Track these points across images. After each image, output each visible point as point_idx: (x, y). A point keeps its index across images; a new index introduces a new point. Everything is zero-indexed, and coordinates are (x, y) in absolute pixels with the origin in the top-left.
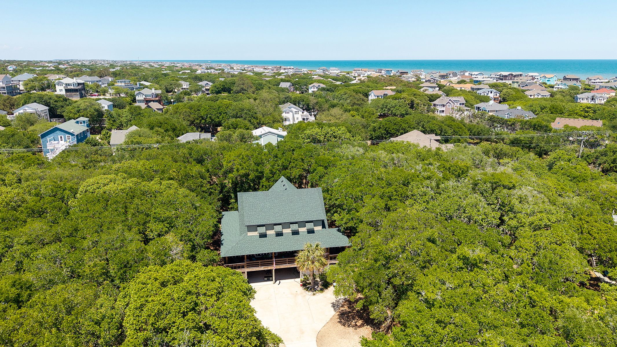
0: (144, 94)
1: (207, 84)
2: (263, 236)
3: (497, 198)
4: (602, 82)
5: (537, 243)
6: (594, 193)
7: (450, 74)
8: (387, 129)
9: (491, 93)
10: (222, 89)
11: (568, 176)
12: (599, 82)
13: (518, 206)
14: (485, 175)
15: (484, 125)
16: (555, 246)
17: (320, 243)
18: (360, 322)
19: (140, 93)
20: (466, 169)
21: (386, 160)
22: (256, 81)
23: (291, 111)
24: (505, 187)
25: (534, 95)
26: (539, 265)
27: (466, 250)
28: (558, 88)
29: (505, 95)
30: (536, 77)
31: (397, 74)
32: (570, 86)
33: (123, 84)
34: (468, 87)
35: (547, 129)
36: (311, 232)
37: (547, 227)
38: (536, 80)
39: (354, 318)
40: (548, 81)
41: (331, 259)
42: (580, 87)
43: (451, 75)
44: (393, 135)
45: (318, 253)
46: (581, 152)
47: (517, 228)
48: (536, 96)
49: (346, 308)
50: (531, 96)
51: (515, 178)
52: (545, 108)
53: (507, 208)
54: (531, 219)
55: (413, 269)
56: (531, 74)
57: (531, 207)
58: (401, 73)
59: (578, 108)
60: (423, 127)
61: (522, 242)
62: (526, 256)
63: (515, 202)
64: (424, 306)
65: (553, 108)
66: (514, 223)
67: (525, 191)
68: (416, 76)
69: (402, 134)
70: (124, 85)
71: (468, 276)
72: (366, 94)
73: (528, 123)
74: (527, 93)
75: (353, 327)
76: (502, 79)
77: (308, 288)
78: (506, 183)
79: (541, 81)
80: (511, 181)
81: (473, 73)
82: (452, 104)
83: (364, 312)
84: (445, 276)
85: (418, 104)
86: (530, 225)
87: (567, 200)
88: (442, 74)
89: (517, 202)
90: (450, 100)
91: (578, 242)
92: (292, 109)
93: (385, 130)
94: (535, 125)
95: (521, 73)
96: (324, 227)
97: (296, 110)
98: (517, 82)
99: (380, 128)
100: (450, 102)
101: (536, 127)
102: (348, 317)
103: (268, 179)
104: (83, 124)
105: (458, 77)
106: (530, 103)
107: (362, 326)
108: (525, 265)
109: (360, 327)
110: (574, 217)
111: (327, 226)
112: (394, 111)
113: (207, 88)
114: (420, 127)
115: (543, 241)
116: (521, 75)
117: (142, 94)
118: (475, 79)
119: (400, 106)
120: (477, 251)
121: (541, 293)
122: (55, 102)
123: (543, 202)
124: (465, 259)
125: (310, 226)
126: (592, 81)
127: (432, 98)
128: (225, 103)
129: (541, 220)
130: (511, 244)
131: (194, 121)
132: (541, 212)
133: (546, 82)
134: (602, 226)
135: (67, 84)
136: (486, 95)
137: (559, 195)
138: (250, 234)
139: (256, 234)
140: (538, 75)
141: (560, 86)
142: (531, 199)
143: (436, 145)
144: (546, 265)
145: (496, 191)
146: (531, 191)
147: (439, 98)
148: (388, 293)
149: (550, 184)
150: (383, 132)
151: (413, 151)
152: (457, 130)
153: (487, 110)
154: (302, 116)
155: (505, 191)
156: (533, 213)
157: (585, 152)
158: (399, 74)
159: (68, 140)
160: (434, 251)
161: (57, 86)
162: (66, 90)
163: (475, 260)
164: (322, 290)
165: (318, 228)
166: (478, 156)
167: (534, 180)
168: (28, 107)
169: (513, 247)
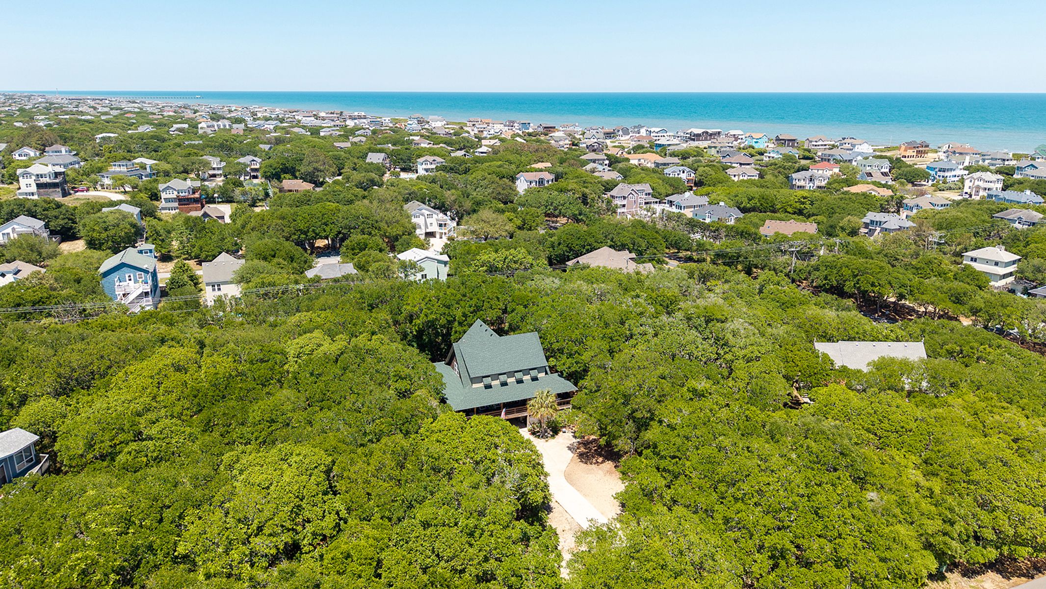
0: (175, 190)
1: (253, 160)
2: (488, 387)
3: (711, 333)
4: (825, 145)
5: (750, 373)
6: (801, 320)
7: (618, 131)
8: (570, 245)
9: (683, 172)
10: (282, 169)
11: (778, 302)
12: (822, 145)
13: (732, 341)
14: (698, 308)
15: (682, 231)
16: (765, 374)
17: (550, 389)
18: (600, 460)
19: (168, 188)
20: (674, 298)
21: (588, 293)
22: (329, 152)
23: (423, 215)
24: (718, 320)
25: (739, 175)
26: (752, 391)
27: (692, 383)
28: (769, 157)
29: (702, 176)
30: (740, 137)
31: (539, 129)
32: (784, 155)
33: (124, 169)
34: (649, 160)
35: (755, 238)
36: (535, 379)
37: (758, 359)
38: (739, 141)
39: (594, 457)
40: (756, 142)
41: (564, 404)
42: (797, 156)
43: (621, 133)
44: (578, 254)
45: (550, 399)
46: (793, 265)
47: (733, 362)
48: (741, 178)
49: (582, 449)
50: (735, 176)
51: (727, 310)
52: (753, 198)
53: (722, 342)
54: (744, 352)
55: (652, 403)
56: (732, 132)
57: (744, 340)
58: (545, 128)
59: (792, 198)
60: (612, 241)
61: (738, 373)
62: (742, 385)
63: (729, 336)
64: (668, 430)
65: (763, 198)
66: (729, 357)
67: (737, 324)
68: (570, 135)
69: (588, 251)
70: (126, 170)
71: (696, 403)
72: (512, 177)
73: (734, 229)
74: (729, 171)
75: (595, 464)
76: (694, 140)
77: (539, 436)
78: (720, 317)
79: (746, 143)
80: (723, 313)
81: (652, 130)
82: (636, 195)
83: (602, 451)
84: (681, 404)
85: (593, 200)
86: (744, 358)
87: (774, 331)
88: (607, 130)
89: (731, 337)
90: (633, 190)
91: (783, 371)
92: (424, 211)
93: (567, 246)
94: (743, 232)
95: (719, 130)
96: (546, 373)
97: (429, 213)
98: (715, 147)
99: (559, 244)
100: (633, 192)
101: (743, 234)
102: (587, 456)
103: (460, 324)
104: (149, 254)
105: (631, 134)
106: (734, 191)
107: (603, 462)
108: (741, 392)
109: (602, 463)
110: (780, 347)
111: (549, 372)
112: (563, 211)
113: (253, 167)
114: (609, 241)
115: (755, 371)
116: (719, 133)
117: (172, 188)
118: (657, 142)
119: (570, 203)
120: (703, 384)
121: (754, 411)
122: (44, 210)
123: (754, 334)
124: (694, 391)
125: (534, 373)
126: (813, 143)
127: (609, 186)
128: (331, 208)
129: (752, 352)
130: (728, 377)
131: (290, 237)
132: (752, 345)
133: (754, 144)
134: (803, 354)
135: (38, 175)
136: (676, 176)
137: (769, 325)
138: (474, 386)
139: (481, 385)
140: (742, 133)
141: (772, 155)
142: (742, 332)
143: (632, 266)
144: (758, 391)
145: (710, 325)
146: (742, 324)
147: (616, 186)
148: (630, 426)
149: (759, 313)
150: (565, 249)
151: (612, 278)
152: (651, 241)
153: (683, 206)
154: (437, 220)
155: (719, 325)
156: (745, 347)
157: (797, 265)
158: (542, 130)
159: (141, 280)
160: (666, 385)
161: (21, 179)
162: (37, 184)
163: (703, 391)
164: (553, 436)
165: (542, 375)
166: (684, 282)
167: (744, 310)
168: (18, 224)
169: (730, 379)
